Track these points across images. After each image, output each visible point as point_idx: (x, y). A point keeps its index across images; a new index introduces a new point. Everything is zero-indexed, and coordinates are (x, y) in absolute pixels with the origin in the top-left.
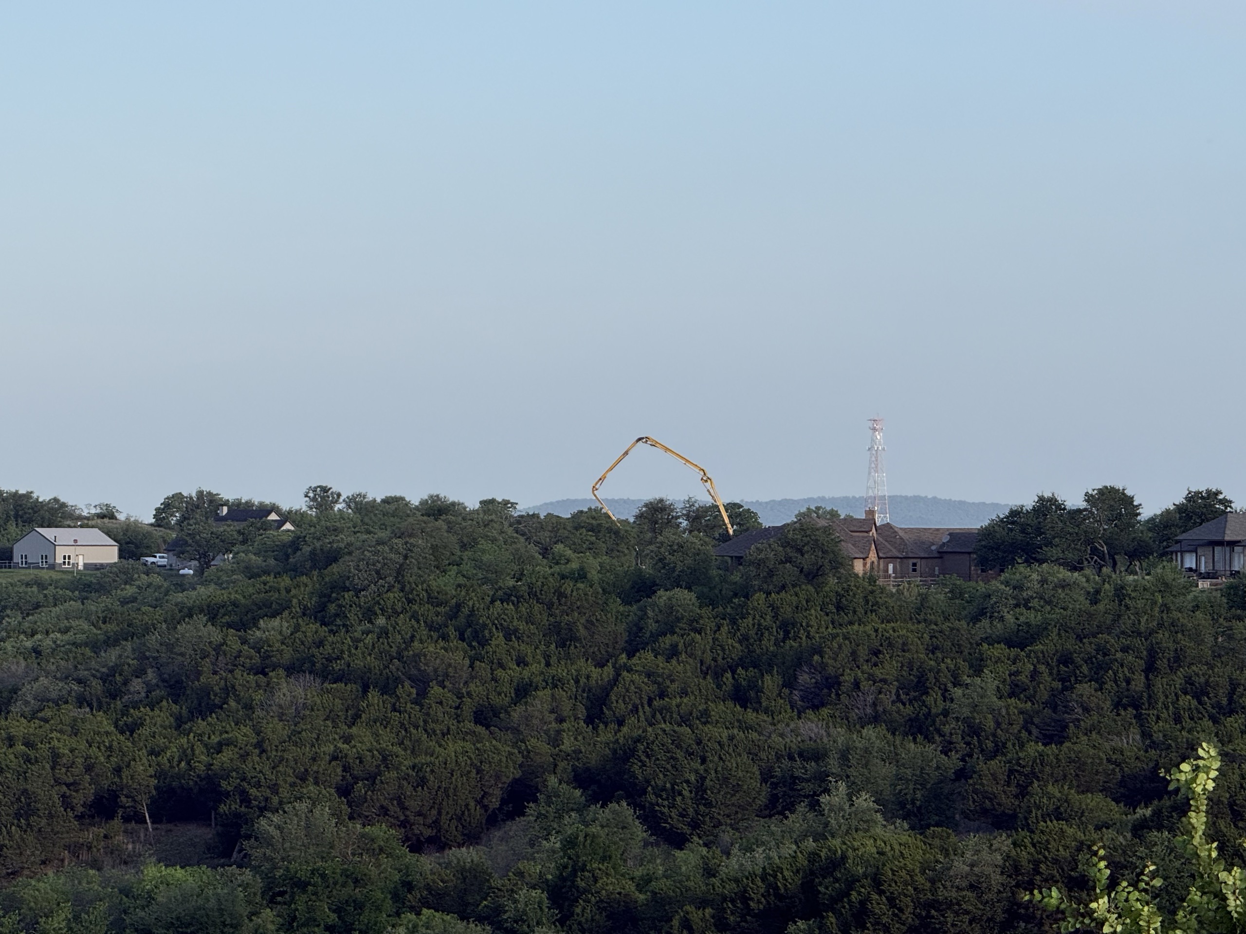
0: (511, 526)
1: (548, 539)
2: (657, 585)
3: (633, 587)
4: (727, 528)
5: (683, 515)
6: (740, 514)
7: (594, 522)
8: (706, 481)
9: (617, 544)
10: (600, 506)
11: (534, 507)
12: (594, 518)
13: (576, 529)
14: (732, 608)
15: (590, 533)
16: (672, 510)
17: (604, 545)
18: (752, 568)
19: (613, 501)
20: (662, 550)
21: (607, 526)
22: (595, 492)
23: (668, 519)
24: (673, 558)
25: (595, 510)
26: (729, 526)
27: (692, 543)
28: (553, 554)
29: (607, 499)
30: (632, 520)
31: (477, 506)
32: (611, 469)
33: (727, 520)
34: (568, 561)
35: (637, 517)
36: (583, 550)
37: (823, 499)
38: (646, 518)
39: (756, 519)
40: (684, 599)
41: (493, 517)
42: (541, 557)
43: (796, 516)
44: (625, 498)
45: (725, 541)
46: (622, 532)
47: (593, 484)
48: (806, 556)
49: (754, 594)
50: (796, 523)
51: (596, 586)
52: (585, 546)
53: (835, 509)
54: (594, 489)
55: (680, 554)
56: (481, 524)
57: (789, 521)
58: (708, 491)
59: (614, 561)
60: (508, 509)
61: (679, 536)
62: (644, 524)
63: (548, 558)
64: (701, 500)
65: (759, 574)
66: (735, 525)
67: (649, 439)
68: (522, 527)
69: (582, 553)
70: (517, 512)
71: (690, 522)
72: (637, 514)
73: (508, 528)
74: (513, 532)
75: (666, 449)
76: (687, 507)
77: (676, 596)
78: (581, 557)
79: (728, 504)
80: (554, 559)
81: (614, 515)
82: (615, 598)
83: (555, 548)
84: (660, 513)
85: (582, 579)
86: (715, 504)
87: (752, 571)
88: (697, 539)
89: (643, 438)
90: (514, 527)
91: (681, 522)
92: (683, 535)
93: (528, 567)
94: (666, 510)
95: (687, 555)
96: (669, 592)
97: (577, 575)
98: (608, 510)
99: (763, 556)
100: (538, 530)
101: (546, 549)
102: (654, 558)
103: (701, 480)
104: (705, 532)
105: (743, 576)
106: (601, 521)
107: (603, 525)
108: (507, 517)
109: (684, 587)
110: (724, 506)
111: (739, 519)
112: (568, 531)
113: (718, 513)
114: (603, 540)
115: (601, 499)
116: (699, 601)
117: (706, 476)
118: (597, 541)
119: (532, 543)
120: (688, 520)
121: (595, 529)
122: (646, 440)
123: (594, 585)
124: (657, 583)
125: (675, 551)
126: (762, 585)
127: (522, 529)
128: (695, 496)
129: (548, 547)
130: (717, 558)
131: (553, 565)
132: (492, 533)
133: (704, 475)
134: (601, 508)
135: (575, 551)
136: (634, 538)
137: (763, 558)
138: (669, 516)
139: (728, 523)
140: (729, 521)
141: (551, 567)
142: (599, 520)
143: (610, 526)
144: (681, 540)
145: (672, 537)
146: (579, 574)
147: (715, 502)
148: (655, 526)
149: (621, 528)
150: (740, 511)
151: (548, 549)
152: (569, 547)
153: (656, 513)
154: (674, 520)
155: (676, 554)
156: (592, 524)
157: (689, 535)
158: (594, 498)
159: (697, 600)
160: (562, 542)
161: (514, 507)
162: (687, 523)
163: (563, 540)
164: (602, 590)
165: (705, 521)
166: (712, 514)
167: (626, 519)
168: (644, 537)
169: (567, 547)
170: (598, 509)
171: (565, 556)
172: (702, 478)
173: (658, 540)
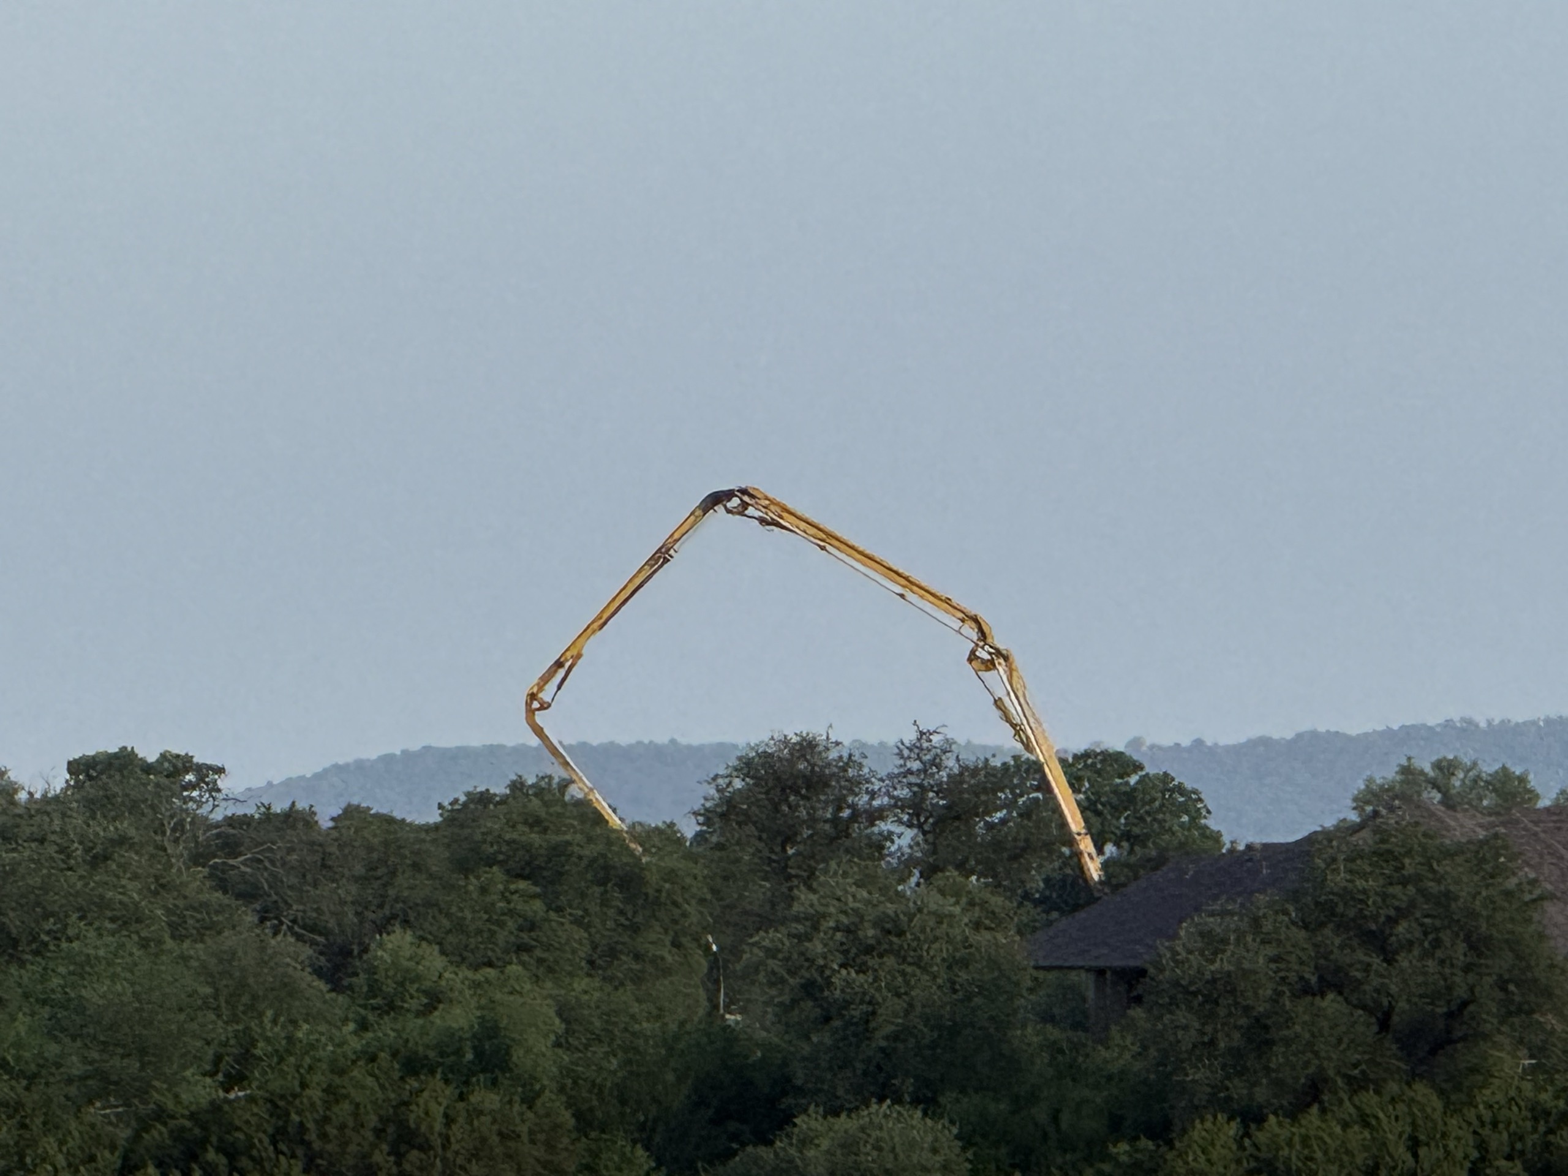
0: (197, 858)
1: (349, 913)
2: (800, 1091)
3: (700, 1103)
4: (1078, 855)
5: (898, 804)
6: (1129, 797)
7: (535, 838)
8: (990, 665)
9: (635, 929)
10: (558, 773)
11: (288, 783)
12: (535, 823)
13: (464, 867)
15: (522, 885)
16: (853, 786)
17: (580, 934)
18: (1182, 1016)
19: (610, 751)
20: (816, 947)
21: (589, 851)
22: (540, 718)
23: (835, 821)
24: (860, 979)
25: (539, 790)
26: (1086, 845)
27: (940, 918)
28: (372, 971)
29: (583, 745)
30: (689, 829)
31: (59, 781)
32: (602, 622)
33: (1075, 822)
34: (434, 1000)
35: (707, 816)
36: (493, 953)
37: (1468, 728)
38: (746, 819)
39: (1196, 816)
40: (912, 1145)
41: (126, 826)
42: (324, 986)
43: (1360, 802)
45: (1069, 907)
46: (653, 878)
47: (531, 683)
48: (1404, 961)
49: (1192, 1124)
50: (1356, 828)
51: (551, 1099)
52: (502, 936)
53: (1518, 771)
54: (534, 703)
55: (891, 962)
56: (79, 851)
57: (1329, 823)
58: (998, 703)
59: (621, 996)
60: (185, 794)
61: (884, 890)
62: (738, 843)
63: (350, 987)
64: (969, 743)
65: (1212, 1043)
66: (1110, 840)
67: (752, 496)
68: (244, 863)
69: (490, 964)
70: (223, 804)
71: (925, 833)
72: (708, 804)
73: (188, 868)
74: (208, 884)
75: (823, 536)
76: (910, 772)
77: (874, 1134)
78: (487, 981)
79: (1076, 757)
80: (374, 989)
81: (614, 811)
82: (628, 1149)
83: (381, 945)
84: (803, 797)
85: (493, 1072)
86: (1027, 755)
87: (1186, 1028)
88: (957, 903)
89: (729, 495)
90: (212, 867)
91: (891, 833)
92: (900, 888)
93: (269, 1026)
94: (827, 785)
95: (919, 967)
96: (843, 1116)
97: (469, 1056)
98: (591, 790)
99: (1227, 967)
100: (309, 877)
101: (346, 952)
102: (783, 981)
103: (970, 660)
104: (988, 870)
105: (1145, 1048)
106: (565, 833)
107: (576, 849)
108: (183, 826)
109: (907, 1098)
110: (1063, 762)
111: (1126, 818)
112: (431, 876)
113: (1040, 796)
114: (574, 912)
115: (560, 743)
116: (969, 1154)
117: (989, 641)
118: (553, 915)
119: (284, 927)
120: (920, 826)
121: (540, 868)
122: (741, 500)
123: (539, 1094)
124: (799, 1082)
125: (869, 950)
126: (1227, 1082)
127: (243, 874)
128: (944, 726)
129: (351, 943)
130: (1041, 975)
131: (371, 1017)
132: (121, 890)
133: (979, 639)
134: (564, 780)
135: (464, 959)
136: (702, 901)
137: (1229, 974)
138: (840, 809)
139: (1079, 834)
140: (1083, 824)
141: (363, 1026)
142: (558, 832)
143: (604, 856)
144: (890, 908)
145: (854, 896)
146: (479, 1053)
147: (1028, 746)
148: (784, 850)
149: (647, 863)
150: (1127, 783)
151: (350, 953)
152: (438, 943)
153: (788, 797)
154: (862, 826)
155: (873, 962)
156: (527, 848)
157: (922, 886)
158: (534, 741)
159: (964, 1149)
160: (406, 923)
161: (207, 784)
162: (912, 839)
163: (412, 916)
164: (574, 1115)
165: (990, 826)
166: (1016, 797)
167: (664, 822)
168: (741, 897)
169: (429, 943)
170: (550, 784)
171: (418, 978)
172: (973, 652)
173: (796, 908)
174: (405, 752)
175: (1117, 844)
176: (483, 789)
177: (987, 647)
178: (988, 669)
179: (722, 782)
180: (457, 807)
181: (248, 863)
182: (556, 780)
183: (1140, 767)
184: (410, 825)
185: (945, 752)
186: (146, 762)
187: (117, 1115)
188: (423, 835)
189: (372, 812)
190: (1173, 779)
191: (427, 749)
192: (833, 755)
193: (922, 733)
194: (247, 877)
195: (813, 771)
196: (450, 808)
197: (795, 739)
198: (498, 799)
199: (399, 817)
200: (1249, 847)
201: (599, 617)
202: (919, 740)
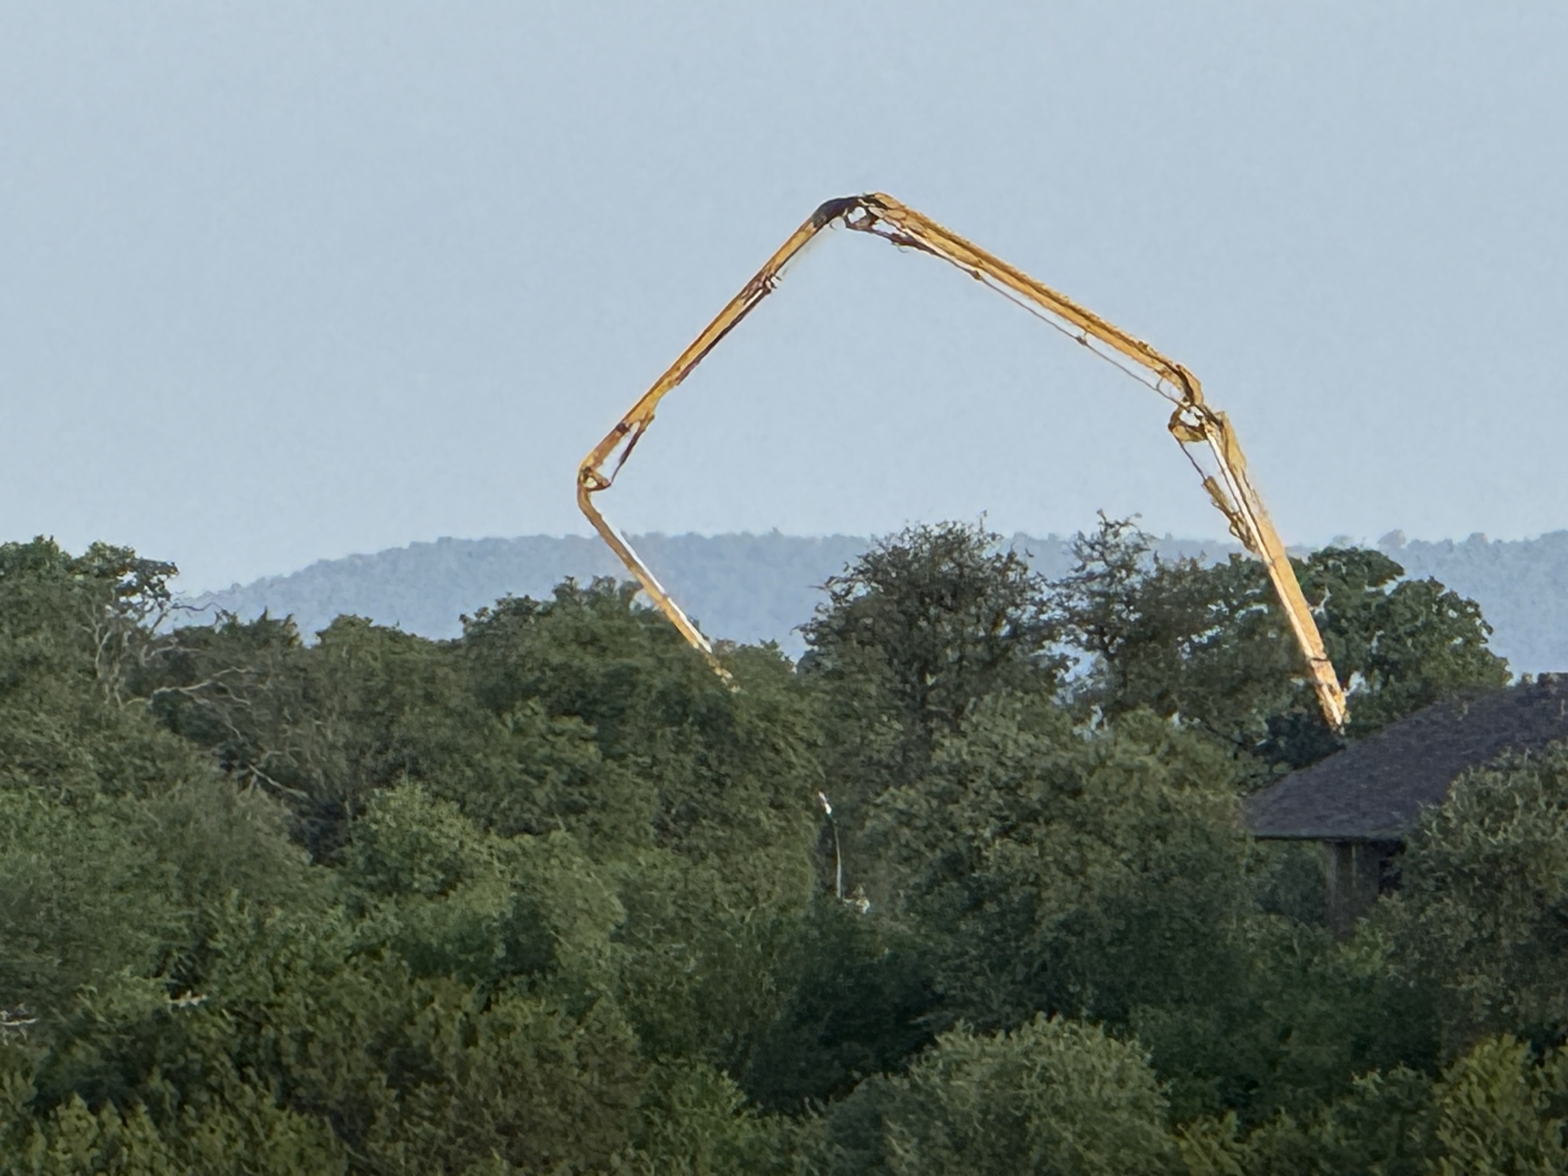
0: (138, 687)
1: (341, 761)
3: (805, 1016)
4: (1313, 687)
5: (1077, 617)
6: (1385, 611)
7: (591, 662)
8: (1198, 433)
9: (719, 783)
10: (622, 575)
11: (260, 586)
12: (590, 641)
13: (496, 700)
14: (1348, 1120)
15: (572, 724)
16: (1018, 592)
17: (646, 787)
18: (1452, 906)
19: (692, 544)
20: (961, 812)
21: (660, 682)
22: (596, 500)
23: (989, 642)
24: (1019, 853)
25: (595, 597)
26: (1326, 675)
27: (1127, 771)
28: (371, 839)
29: (654, 537)
30: (795, 649)
32: (680, 373)
33: (1311, 644)
34: (453, 876)
35: (821, 633)
36: (531, 817)
38: (872, 637)
39: (1473, 638)
40: (1089, 1075)
41: (42, 641)
42: (306, 857)
44: (758, 530)
45: (1302, 759)
46: (745, 717)
47: (583, 456)
49: (1468, 1048)
51: (607, 1008)
52: (541, 794)
54: (589, 481)
55: (1061, 830)
58: (1210, 484)
59: (704, 873)
60: (123, 599)
61: (1054, 734)
62: (862, 670)
63: (342, 861)
64: (1169, 536)
65: (1493, 938)
66: (1357, 669)
67: (880, 205)
68: (199, 692)
69: (528, 830)
70: (173, 613)
71: (1110, 658)
72: (822, 618)
73: (126, 699)
74: (154, 720)
75: (975, 259)
76: (1091, 577)
77: (1042, 1060)
78: (525, 853)
79: (1317, 558)
80: (373, 863)
81: (696, 624)
82: (711, 1077)
83: (383, 805)
84: (949, 609)
85: (530, 973)
86: (1246, 554)
87: (1456, 922)
88: (1153, 751)
89: (851, 203)
90: (155, 697)
91: (1064, 658)
92: (1077, 730)
93: (232, 910)
94: (980, 592)
95: (1100, 838)
96: (1001, 1036)
97: (500, 952)
98: (665, 597)
99: (1514, 840)
100: (286, 712)
101: (334, 812)
102: (919, 854)
103: (1171, 427)
104: (1196, 708)
105: (1402, 947)
106: (630, 655)
107: (642, 677)
108: (120, 642)
109: (1085, 1012)
110: (1296, 565)
111: (1380, 639)
112: (449, 712)
113: (1264, 608)
114: (640, 760)
115: (623, 534)
116: (1167, 1087)
117: (1197, 403)
118: (611, 764)
119: (254, 779)
120: (1104, 648)
121: (595, 701)
122: (868, 211)
123: (591, 1001)
124: (939, 989)
125: (1032, 816)
126: (1511, 993)
127: (199, 707)
128: (1138, 515)
129: (343, 799)
130: (1262, 848)
131: (370, 900)
132: (35, 728)
133: (1185, 400)
134: (630, 583)
135: (491, 822)
136: (811, 745)
137: (1516, 848)
138: (996, 624)
139: (1317, 659)
140: (1322, 647)
141: (359, 910)
142: (619, 654)
143: (680, 685)
144: (1064, 758)
145: (1016, 742)
146: (513, 947)
147: (1247, 541)
148: (922, 680)
149: (738, 695)
150: (1380, 593)
151: (340, 815)
152: (458, 801)
153: (927, 610)
154: (1026, 648)
155: (1038, 832)
156: (579, 673)
157: (1106, 728)
158: (588, 531)
159: (1160, 1081)
160: (417, 774)
161: (152, 588)
162: (1094, 665)
163: (424, 764)
164: (636, 1031)
165: (1195, 648)
166: (1233, 610)
167: (763, 642)
168: (865, 742)
169: (446, 799)
170: (610, 590)
171: (433, 848)
172: (1175, 416)
173: (939, 755)
174: (415, 545)
175: (1367, 675)
176: (522, 596)
177: (1194, 409)
178: (1195, 439)
179: (838, 588)
180: (484, 619)
181: (206, 693)
182: (618, 585)
183: (1400, 571)
184: (424, 642)
185: (1138, 549)
186: (69, 557)
187: (31, 1029)
188: (439, 657)
189: (372, 625)
190: (1442, 586)
191: (445, 541)
192: (988, 553)
193: (1108, 525)
194: (205, 711)
195: (961, 575)
196: (474, 619)
197: (936, 532)
198: (540, 608)
199: (408, 633)
200: (1544, 679)
201: (676, 367)
202: (1104, 534)
